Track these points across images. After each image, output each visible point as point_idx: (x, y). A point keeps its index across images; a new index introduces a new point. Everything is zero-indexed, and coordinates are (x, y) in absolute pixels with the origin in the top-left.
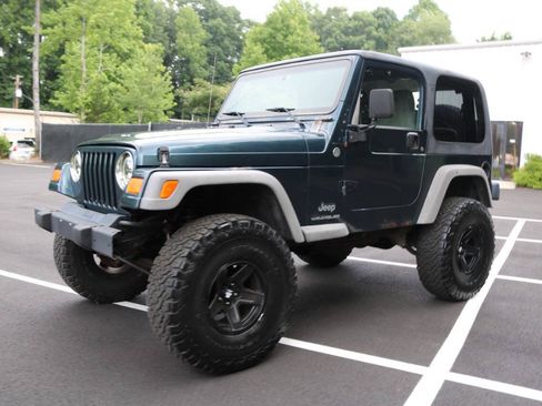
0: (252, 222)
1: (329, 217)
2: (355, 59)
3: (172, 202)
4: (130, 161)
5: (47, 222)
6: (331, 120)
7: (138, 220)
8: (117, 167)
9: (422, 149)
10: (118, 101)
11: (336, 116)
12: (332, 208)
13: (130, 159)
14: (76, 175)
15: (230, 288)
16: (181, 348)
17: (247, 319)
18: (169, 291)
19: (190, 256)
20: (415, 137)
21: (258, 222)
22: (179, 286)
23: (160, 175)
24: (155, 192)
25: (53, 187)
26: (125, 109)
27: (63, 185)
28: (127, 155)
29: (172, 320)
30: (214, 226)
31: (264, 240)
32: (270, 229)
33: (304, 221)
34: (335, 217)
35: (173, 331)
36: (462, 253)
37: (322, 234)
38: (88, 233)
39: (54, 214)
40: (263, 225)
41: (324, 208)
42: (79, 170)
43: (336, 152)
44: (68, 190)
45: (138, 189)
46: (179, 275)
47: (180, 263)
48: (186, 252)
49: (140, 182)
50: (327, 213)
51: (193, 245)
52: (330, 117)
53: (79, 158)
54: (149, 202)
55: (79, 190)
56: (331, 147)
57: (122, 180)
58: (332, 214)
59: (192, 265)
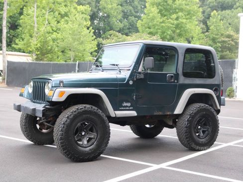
0: (92, 107)
1: (128, 108)
2: (142, 44)
3: (63, 99)
4: (50, 85)
5: (19, 108)
6: (129, 70)
7: (52, 106)
8: (46, 87)
9: (176, 81)
10: (58, 46)
11: (131, 68)
12: (129, 104)
13: (50, 84)
14: (31, 90)
15: (84, 131)
16: (64, 149)
17: (90, 143)
18: (60, 129)
19: (68, 117)
20: (172, 76)
21: (94, 107)
22: (64, 127)
23: (59, 90)
24: (57, 95)
25: (21, 95)
26: (63, 52)
27: (25, 94)
28: (49, 83)
29: (61, 139)
30: (77, 108)
31: (96, 114)
32: (99, 110)
33: (115, 109)
34: (131, 108)
35: (61, 143)
36: (200, 129)
37: (123, 114)
38: (34, 110)
39: (22, 105)
40: (96, 108)
41: (125, 104)
42: (32, 88)
43: (131, 82)
44: (27, 96)
45: (52, 95)
46: (64, 124)
47: (65, 119)
48: (67, 116)
49: (53, 92)
50: (127, 106)
51: (69, 113)
52: (129, 68)
53: (32, 83)
54: (55, 99)
55: (32, 96)
56: (128, 80)
57: (47, 91)
58: (129, 107)
59: (68, 120)
